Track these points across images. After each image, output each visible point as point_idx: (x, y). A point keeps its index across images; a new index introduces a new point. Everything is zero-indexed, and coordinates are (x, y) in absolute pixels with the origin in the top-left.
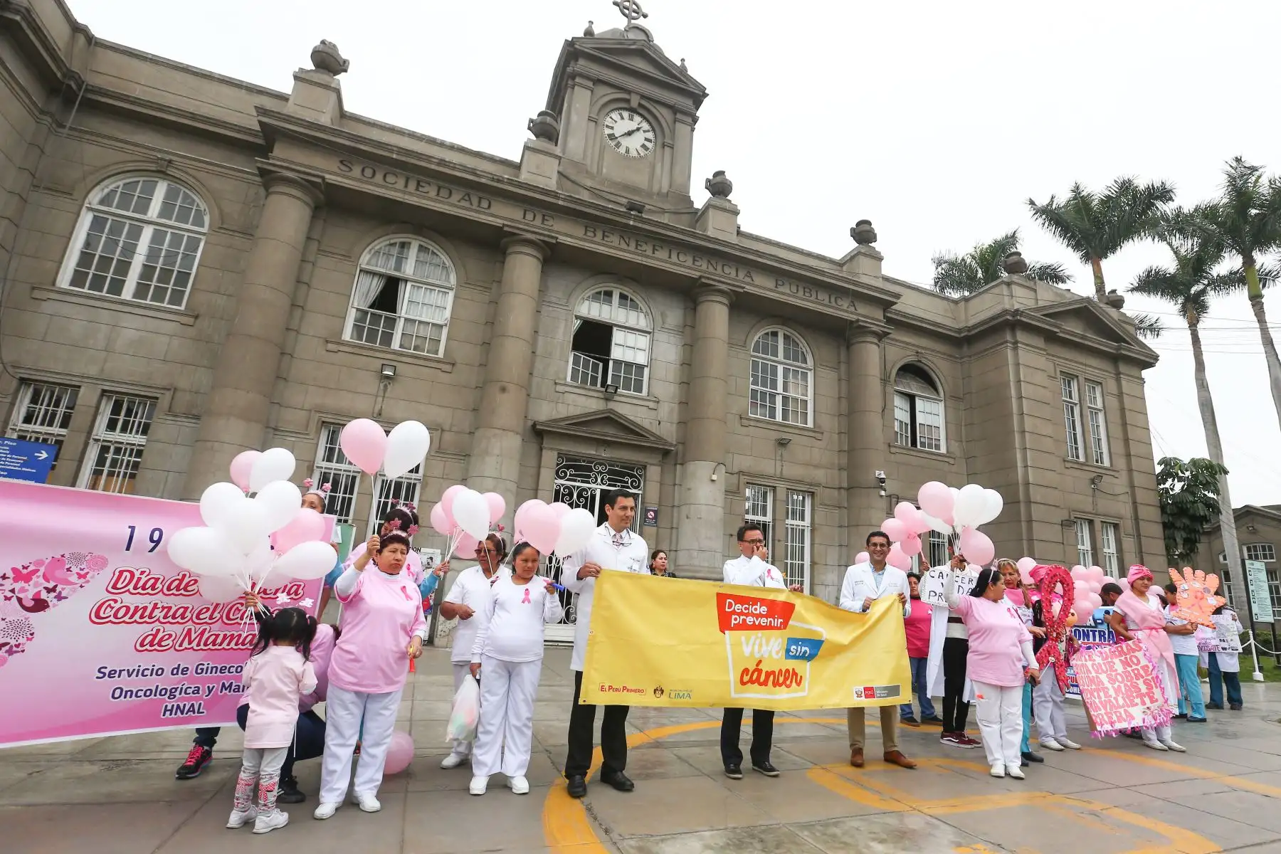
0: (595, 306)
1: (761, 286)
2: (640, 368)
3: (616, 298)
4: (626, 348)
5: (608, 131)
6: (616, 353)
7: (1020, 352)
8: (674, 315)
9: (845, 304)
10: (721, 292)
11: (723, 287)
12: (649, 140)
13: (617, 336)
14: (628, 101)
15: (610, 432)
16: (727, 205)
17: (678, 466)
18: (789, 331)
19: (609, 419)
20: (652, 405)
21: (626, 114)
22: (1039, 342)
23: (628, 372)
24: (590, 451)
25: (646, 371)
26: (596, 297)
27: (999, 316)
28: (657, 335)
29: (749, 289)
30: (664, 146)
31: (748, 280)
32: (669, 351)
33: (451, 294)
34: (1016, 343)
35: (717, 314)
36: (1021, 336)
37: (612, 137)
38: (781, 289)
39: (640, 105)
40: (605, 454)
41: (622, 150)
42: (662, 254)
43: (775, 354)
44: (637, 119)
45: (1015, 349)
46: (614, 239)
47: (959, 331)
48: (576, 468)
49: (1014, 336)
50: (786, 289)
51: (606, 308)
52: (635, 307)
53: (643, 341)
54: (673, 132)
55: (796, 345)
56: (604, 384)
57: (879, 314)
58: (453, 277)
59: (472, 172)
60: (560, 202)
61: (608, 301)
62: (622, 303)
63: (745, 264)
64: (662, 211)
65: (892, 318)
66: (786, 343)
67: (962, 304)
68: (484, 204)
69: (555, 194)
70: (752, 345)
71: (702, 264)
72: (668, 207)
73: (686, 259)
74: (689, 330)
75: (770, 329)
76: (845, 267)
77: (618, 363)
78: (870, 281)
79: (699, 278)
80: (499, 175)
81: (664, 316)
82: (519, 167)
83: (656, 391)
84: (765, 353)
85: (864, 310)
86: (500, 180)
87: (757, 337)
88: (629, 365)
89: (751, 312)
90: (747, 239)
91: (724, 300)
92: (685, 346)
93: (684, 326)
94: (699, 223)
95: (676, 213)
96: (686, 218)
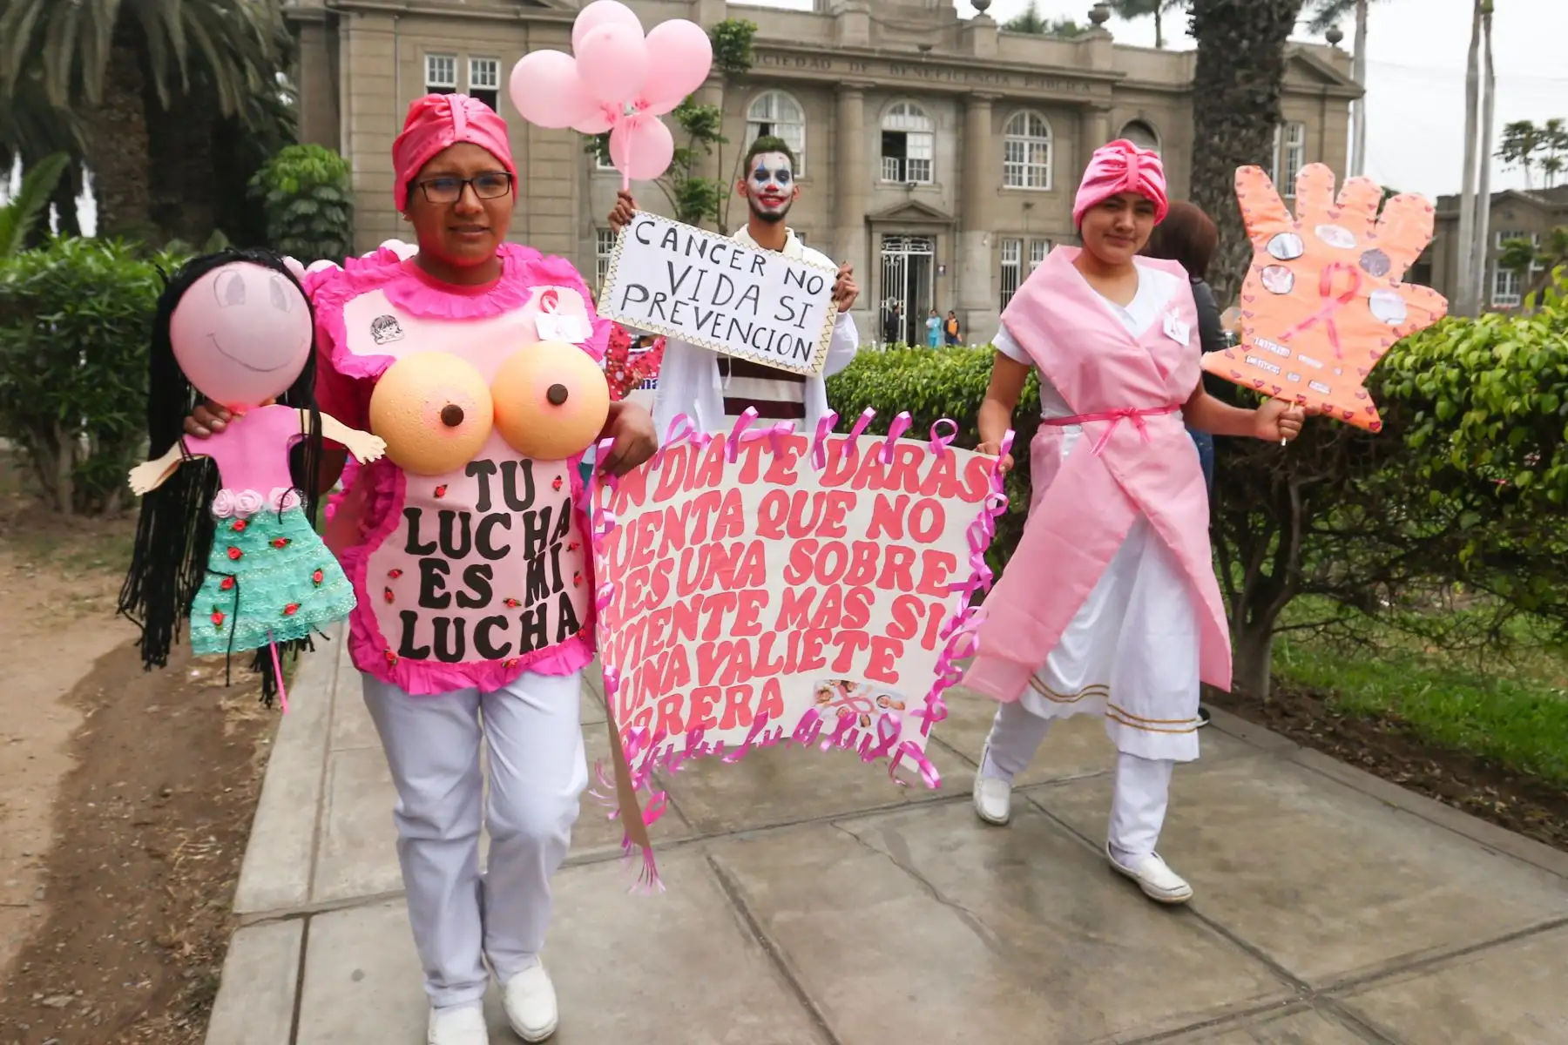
0: (893, 118)
1: (1016, 88)
2: (927, 162)
3: (907, 109)
4: (918, 148)
6: (911, 154)
8: (949, 116)
9: (1080, 88)
10: (985, 100)
11: (989, 96)
13: (910, 140)
15: (913, 216)
16: (989, 23)
17: (958, 235)
18: (1032, 111)
19: (914, 207)
20: (937, 190)
23: (919, 166)
24: (901, 230)
25: (931, 165)
26: (894, 112)
28: (940, 135)
29: (1007, 92)
31: (1005, 84)
32: (947, 146)
33: (802, 131)
35: (984, 117)
38: (1030, 87)
40: (911, 230)
42: (943, 77)
43: (1022, 133)
46: (911, 73)
47: (1180, 86)
48: (893, 242)
50: (1032, 86)
51: (900, 118)
52: (920, 113)
53: (927, 140)
55: (1039, 122)
56: (902, 178)
57: (1107, 91)
58: (802, 116)
59: (820, 46)
60: (876, 55)
61: (902, 112)
62: (912, 112)
63: (1004, 72)
64: (937, 28)
65: (1119, 86)
66: (1031, 121)
67: (1185, 58)
68: (826, 65)
69: (872, 51)
70: (1005, 129)
71: (972, 79)
72: (940, 23)
73: (961, 77)
74: (960, 129)
75: (1017, 114)
76: (1081, 47)
77: (912, 161)
78: (1102, 63)
79: (972, 92)
80: (835, 43)
81: (941, 119)
82: (835, 17)
83: (940, 179)
84: (1015, 133)
85: (1095, 89)
86: (837, 48)
87: (1009, 121)
88: (919, 161)
89: (1005, 104)
90: (1001, 39)
91: (988, 105)
92: (958, 141)
93: (957, 125)
94: (963, 35)
95: (947, 27)
96: (954, 29)
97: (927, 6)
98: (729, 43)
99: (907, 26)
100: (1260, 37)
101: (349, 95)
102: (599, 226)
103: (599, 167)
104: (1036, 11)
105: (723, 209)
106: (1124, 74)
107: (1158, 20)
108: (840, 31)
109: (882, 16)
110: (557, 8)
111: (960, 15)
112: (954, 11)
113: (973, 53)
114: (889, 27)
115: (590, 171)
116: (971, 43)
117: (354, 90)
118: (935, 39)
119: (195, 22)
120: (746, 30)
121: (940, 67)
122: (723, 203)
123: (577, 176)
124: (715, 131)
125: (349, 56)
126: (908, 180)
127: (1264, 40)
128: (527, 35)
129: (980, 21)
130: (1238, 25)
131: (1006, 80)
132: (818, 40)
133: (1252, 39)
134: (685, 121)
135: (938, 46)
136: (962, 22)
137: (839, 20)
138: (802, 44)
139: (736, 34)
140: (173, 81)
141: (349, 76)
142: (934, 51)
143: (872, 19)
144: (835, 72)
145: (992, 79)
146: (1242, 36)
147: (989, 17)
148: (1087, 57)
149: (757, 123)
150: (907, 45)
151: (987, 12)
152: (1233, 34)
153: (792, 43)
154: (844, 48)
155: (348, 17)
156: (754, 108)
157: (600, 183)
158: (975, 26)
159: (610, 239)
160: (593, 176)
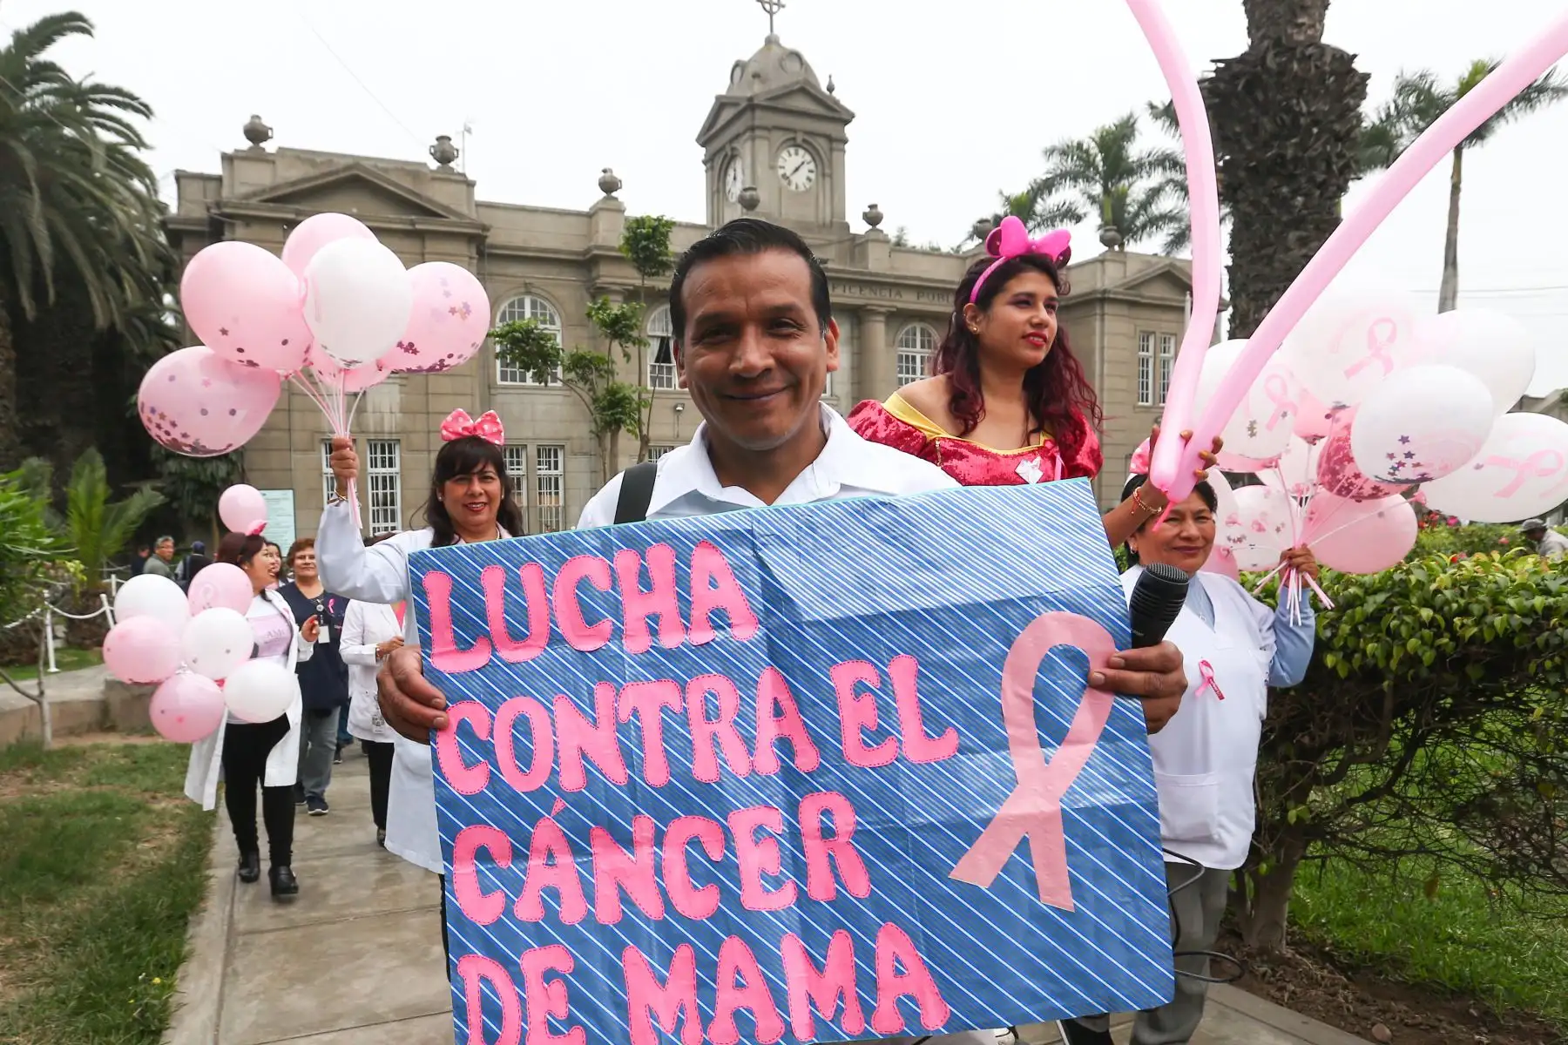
1: (909, 301)
5: (781, 172)
7: (1107, 323)
10: (880, 313)
11: (883, 310)
12: (811, 171)
14: (794, 139)
16: (881, 236)
18: (923, 325)
20: (835, 402)
21: (792, 150)
22: (1124, 310)
27: (1090, 293)
29: (900, 305)
30: (824, 175)
31: (898, 297)
34: (1103, 315)
35: (878, 330)
36: (1108, 309)
37: (784, 176)
38: (922, 300)
39: (804, 141)
41: (793, 187)
42: (839, 290)
43: (914, 346)
44: (801, 152)
45: (1102, 320)
49: (1102, 308)
50: (924, 299)
54: (830, 161)
55: (930, 335)
63: (897, 285)
64: (830, 243)
66: (922, 335)
70: (897, 343)
71: (867, 292)
72: (834, 238)
73: (856, 290)
74: (855, 341)
75: (909, 327)
79: (865, 306)
84: (907, 346)
87: (901, 335)
89: (898, 317)
90: (894, 254)
91: (882, 318)
92: (853, 354)
93: (852, 338)
94: (857, 250)
95: (840, 242)
96: (847, 244)
97: (821, 221)
103: (499, 382)
110: (453, 219)
111: (852, 231)
112: (847, 227)
113: (867, 268)
115: (490, 386)
116: (864, 257)
118: (832, 253)
119: (62, 227)
121: (837, 280)
123: (477, 393)
128: (424, 247)
129: (873, 236)
131: (899, 293)
135: (833, 260)
136: (855, 236)
140: (38, 292)
145: (886, 293)
147: (882, 231)
149: (658, 337)
151: (878, 227)
155: (232, 225)
156: (654, 321)
157: (499, 399)
158: (867, 241)
159: (512, 456)
160: (493, 391)
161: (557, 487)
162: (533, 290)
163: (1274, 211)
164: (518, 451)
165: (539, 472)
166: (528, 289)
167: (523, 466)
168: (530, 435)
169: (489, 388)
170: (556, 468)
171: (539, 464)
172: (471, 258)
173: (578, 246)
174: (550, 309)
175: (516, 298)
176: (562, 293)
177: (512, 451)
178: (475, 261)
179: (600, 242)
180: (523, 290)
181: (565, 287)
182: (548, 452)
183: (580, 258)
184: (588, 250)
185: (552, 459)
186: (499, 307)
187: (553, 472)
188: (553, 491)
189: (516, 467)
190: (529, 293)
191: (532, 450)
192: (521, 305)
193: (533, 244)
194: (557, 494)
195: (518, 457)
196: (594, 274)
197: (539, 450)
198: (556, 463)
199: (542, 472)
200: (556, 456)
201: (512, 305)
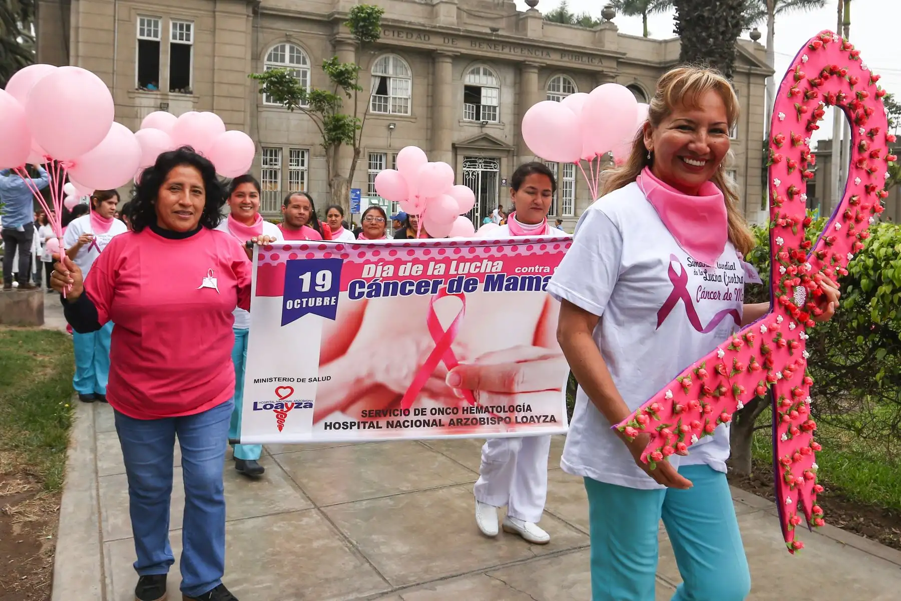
0: (472, 76)
1: (554, 60)
2: (495, 107)
3: (481, 71)
4: (488, 98)
6: (484, 101)
8: (509, 76)
9: (596, 61)
10: (535, 67)
11: (536, 65)
13: (484, 92)
15: (484, 144)
16: (537, 15)
17: (515, 158)
18: (565, 76)
19: (486, 138)
20: (501, 127)
23: (489, 110)
24: (476, 154)
25: (497, 109)
26: (473, 72)
28: (504, 89)
29: (549, 62)
31: (548, 57)
32: (508, 97)
33: (410, 82)
35: (533, 78)
38: (564, 59)
40: (483, 154)
42: (507, 50)
43: (559, 90)
46: (485, 47)
47: (660, 63)
48: (470, 162)
50: (566, 59)
51: (477, 77)
52: (490, 74)
53: (495, 93)
55: (569, 83)
56: (478, 118)
57: (614, 64)
58: (409, 73)
59: (423, 25)
60: (461, 33)
61: (478, 73)
62: (485, 74)
63: (547, 48)
64: (502, 17)
65: (622, 61)
66: (564, 83)
67: (663, 45)
68: (427, 38)
69: (459, 30)
70: (547, 87)
71: (526, 52)
72: (504, 14)
73: (518, 51)
74: (517, 86)
75: (556, 76)
76: (597, 34)
77: (484, 106)
78: (610, 45)
79: (525, 61)
80: (434, 24)
81: (505, 79)
82: (433, 6)
83: (503, 120)
84: (554, 90)
85: (606, 63)
86: (435, 27)
87: (549, 82)
88: (489, 107)
89: (547, 70)
90: (544, 26)
91: (536, 71)
92: (515, 94)
93: (515, 83)
94: (521, 22)
95: (509, 16)
96: (513, 19)
97: (496, 1)
98: (364, 19)
99: (482, 14)
100: (721, 37)
101: (77, 42)
102: (263, 145)
103: (265, 103)
104: (567, 8)
105: (357, 137)
106: (625, 54)
107: (645, 18)
108: (437, 16)
109: (465, 7)
111: (518, 9)
112: (514, 6)
113: (526, 35)
114: (470, 14)
115: (258, 106)
116: (525, 28)
117: (80, 39)
118: (501, 24)
120: (376, 12)
121: (505, 43)
122: (358, 132)
123: (248, 109)
124: (353, 82)
125: (78, 13)
126: (481, 120)
127: (723, 39)
129: (531, 14)
130: (707, 28)
131: (548, 54)
132: (422, 21)
133: (716, 38)
134: (332, 74)
135: (503, 29)
136: (520, 13)
137: (437, 7)
138: (410, 23)
139: (370, 14)
141: (77, 28)
142: (500, 33)
143: (458, 8)
144: (434, 43)
145: (539, 53)
146: (709, 36)
147: (538, 11)
148: (601, 41)
149: (379, 76)
150: (482, 27)
151: (536, 8)
152: (704, 34)
153: (404, 22)
154: (440, 27)
156: (376, 65)
157: (264, 114)
158: (527, 18)
159: (271, 155)
160: (260, 109)
161: (302, 178)
162: (293, 40)
163: (698, 46)
164: (276, 152)
165: (290, 167)
166: (288, 39)
167: (280, 163)
168: (285, 141)
169: (257, 107)
170: (303, 165)
171: (291, 162)
172: (248, 16)
173: (324, 10)
174: (303, 53)
175: (279, 45)
176: (313, 43)
177: (271, 152)
178: (251, 18)
179: (341, 10)
180: (284, 39)
181: (315, 38)
182: (298, 154)
183: (326, 19)
184: (332, 14)
185: (300, 159)
186: (267, 51)
187: (300, 168)
188: (300, 181)
189: (274, 163)
190: (289, 41)
191: (286, 152)
192: (283, 49)
193: (293, 8)
194: (302, 183)
195: (276, 156)
196: (335, 31)
197: (291, 152)
198: (303, 161)
199: (293, 168)
200: (303, 156)
201: (276, 49)
